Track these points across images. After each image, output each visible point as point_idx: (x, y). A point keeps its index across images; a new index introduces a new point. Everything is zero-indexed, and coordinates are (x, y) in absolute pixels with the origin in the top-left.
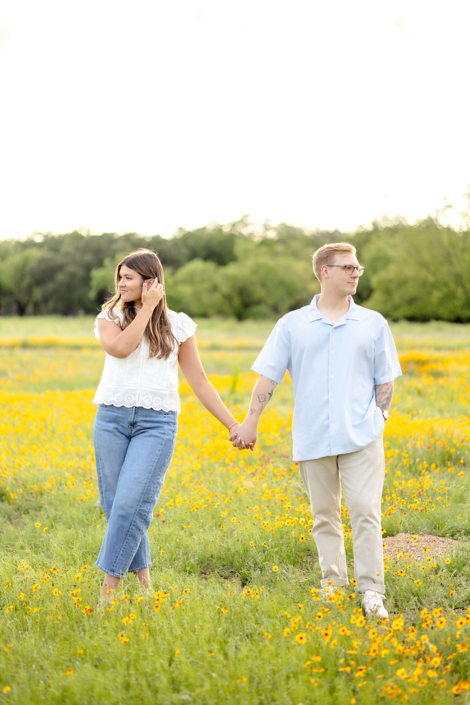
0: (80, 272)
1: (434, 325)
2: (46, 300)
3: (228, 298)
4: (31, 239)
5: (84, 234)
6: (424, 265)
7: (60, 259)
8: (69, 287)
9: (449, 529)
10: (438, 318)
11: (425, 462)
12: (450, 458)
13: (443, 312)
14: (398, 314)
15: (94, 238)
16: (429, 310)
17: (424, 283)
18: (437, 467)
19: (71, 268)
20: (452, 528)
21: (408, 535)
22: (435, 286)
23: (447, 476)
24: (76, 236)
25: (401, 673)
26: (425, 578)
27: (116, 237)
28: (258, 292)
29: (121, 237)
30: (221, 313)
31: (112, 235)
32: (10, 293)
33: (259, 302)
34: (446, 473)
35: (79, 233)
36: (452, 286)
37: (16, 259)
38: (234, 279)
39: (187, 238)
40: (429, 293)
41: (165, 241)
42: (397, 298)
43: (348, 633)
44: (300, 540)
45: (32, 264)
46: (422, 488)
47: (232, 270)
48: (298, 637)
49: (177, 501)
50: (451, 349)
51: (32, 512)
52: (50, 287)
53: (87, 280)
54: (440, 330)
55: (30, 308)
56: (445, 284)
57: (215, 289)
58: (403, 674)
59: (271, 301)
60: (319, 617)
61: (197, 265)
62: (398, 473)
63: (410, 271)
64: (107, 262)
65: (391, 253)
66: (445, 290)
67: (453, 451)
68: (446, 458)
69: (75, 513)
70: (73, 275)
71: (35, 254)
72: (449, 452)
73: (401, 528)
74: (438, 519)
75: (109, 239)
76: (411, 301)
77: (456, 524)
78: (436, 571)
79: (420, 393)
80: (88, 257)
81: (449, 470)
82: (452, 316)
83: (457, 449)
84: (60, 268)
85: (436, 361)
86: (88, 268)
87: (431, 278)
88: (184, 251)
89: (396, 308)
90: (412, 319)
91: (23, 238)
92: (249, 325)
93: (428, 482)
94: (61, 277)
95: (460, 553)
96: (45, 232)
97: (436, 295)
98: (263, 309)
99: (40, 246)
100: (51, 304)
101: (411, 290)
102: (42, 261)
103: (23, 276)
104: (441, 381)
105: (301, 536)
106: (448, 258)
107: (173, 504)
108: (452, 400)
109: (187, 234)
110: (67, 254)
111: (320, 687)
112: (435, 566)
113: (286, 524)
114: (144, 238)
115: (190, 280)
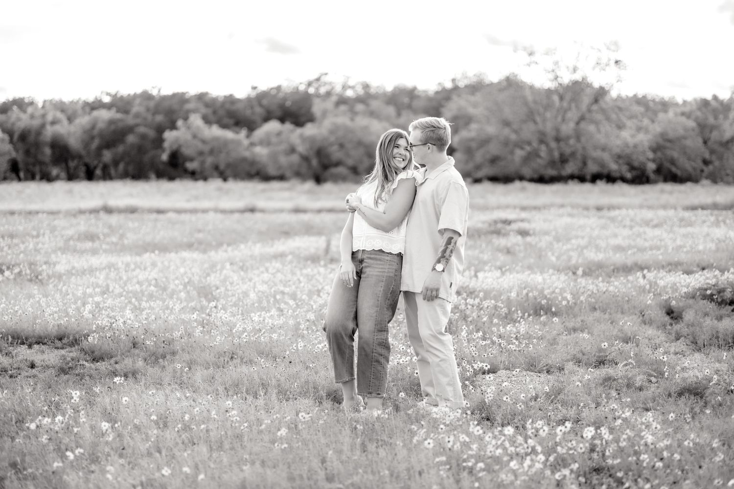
0: (152, 133)
1: (517, 184)
2: (116, 163)
3: (306, 159)
4: (99, 99)
5: (154, 93)
6: (507, 124)
7: (130, 120)
8: (140, 149)
9: (544, 366)
10: (521, 178)
11: (519, 312)
12: (542, 308)
13: (527, 171)
14: (480, 174)
15: (164, 98)
16: (511, 170)
17: (506, 143)
18: (529, 315)
19: (142, 130)
20: (547, 365)
21: (508, 372)
22: (519, 145)
23: (541, 323)
24: (146, 96)
25: (513, 464)
26: (526, 403)
27: (187, 96)
28: (336, 154)
29: (192, 96)
30: (299, 175)
31: (183, 94)
32: (80, 157)
33: (338, 164)
34: (538, 321)
35: (150, 92)
36: (535, 144)
37: (84, 121)
38: (312, 140)
39: (262, 97)
40: (512, 153)
41: (239, 101)
42: (479, 157)
43: (467, 439)
44: (415, 374)
45: (101, 125)
46: (519, 332)
47: (309, 130)
48: (426, 442)
49: (299, 345)
50: (536, 208)
51: (168, 357)
52: (121, 149)
53: (159, 142)
54: (523, 189)
55: (98, 172)
56: (529, 143)
57: (292, 150)
58: (515, 465)
59: (350, 162)
60: (442, 429)
61: (273, 126)
62: (495, 321)
63: (491, 129)
64: (180, 123)
65: (471, 111)
66: (528, 148)
67: (544, 302)
68: (538, 308)
69: (208, 356)
70: (143, 137)
71: (105, 115)
72: (540, 303)
73: (502, 366)
74: (535, 357)
75: (180, 99)
76: (494, 160)
77: (550, 362)
78: (536, 398)
79: (508, 251)
80: (159, 118)
81: (542, 319)
82: (536, 176)
83: (548, 300)
84: (130, 130)
85: (522, 220)
86: (160, 130)
87: (513, 137)
88: (258, 110)
89: (478, 167)
90: (494, 179)
91: (91, 99)
92: (328, 186)
93: (523, 327)
94: (131, 139)
95: (556, 384)
96: (113, 92)
97: (519, 153)
98: (341, 170)
99: (108, 107)
100: (121, 166)
101: (494, 149)
102: (111, 122)
103: (92, 138)
104: (528, 239)
105: (416, 372)
106: (531, 116)
107: (295, 348)
108: (540, 257)
109: (260, 93)
110: (137, 115)
111: (448, 477)
112: (534, 395)
113: (401, 362)
114: (217, 97)
115: (266, 142)
